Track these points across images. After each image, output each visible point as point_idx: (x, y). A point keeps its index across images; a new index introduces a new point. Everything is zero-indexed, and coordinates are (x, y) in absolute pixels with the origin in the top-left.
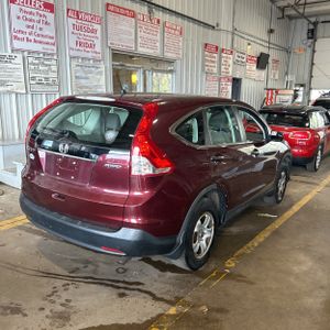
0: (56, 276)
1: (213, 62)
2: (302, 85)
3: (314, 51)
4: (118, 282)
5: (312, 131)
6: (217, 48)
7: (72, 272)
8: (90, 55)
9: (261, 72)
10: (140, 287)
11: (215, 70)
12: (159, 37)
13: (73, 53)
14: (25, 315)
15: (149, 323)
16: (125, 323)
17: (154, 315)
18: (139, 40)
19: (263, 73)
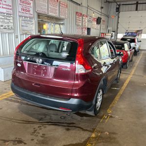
0: (33, 123)
1: (80, 20)
2: (114, 32)
3: (119, 17)
4: (63, 123)
5: (126, 51)
6: (81, 14)
7: (40, 120)
8: (28, 15)
9: (98, 25)
10: (74, 125)
11: (80, 24)
12: (57, 8)
13: (21, 14)
14: (25, 144)
15: (86, 142)
16: (74, 143)
17: (87, 138)
18: (49, 9)
19: (99, 26)
